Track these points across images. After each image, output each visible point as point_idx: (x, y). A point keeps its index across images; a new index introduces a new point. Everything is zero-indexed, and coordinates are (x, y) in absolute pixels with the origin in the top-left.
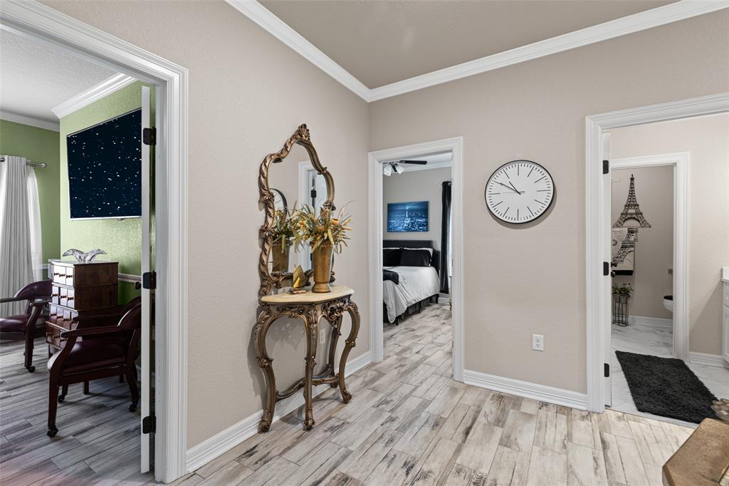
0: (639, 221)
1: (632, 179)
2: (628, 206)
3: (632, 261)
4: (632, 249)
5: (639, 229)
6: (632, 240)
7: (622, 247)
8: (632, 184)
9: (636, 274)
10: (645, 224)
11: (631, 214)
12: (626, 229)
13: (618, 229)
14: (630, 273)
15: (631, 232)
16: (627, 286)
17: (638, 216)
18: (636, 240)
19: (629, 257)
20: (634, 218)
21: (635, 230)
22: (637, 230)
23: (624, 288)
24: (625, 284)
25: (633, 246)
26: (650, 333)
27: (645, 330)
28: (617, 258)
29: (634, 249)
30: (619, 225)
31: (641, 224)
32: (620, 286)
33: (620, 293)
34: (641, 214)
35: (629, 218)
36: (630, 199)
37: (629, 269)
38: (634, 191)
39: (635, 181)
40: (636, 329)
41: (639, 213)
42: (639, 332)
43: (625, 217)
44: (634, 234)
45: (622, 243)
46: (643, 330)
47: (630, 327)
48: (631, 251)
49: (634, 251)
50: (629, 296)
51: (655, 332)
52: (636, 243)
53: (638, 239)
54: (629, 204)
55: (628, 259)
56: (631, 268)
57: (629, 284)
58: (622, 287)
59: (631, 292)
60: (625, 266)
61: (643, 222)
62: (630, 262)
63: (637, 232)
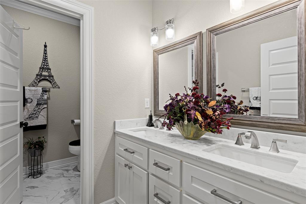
0: (51, 82)
1: (45, 46)
2: (42, 69)
3: (46, 116)
4: (45, 106)
6: (46, 98)
7: (37, 105)
8: (45, 50)
9: (49, 128)
10: (55, 85)
11: (45, 76)
12: (40, 88)
13: (33, 88)
14: (44, 127)
15: (45, 91)
16: (42, 139)
17: (50, 78)
18: (48, 98)
19: (43, 113)
20: (47, 80)
21: (48, 89)
22: (50, 90)
23: (40, 142)
24: (39, 138)
25: (46, 104)
26: (59, 177)
27: (56, 175)
28: (33, 114)
29: (47, 106)
30: (34, 84)
31: (52, 85)
32: (35, 139)
33: (35, 147)
34: (53, 77)
35: (43, 80)
36: (44, 63)
37: (43, 124)
38: (47, 56)
39: (48, 49)
40: (48, 177)
41: (51, 76)
42: (51, 181)
43: (40, 78)
44: (47, 93)
45: (37, 100)
46: (54, 176)
47: (44, 176)
48: (45, 108)
49: (47, 108)
50: (43, 149)
51: (63, 175)
52: (49, 101)
53: (51, 97)
54: (43, 67)
55: (42, 114)
56: (44, 123)
57: (43, 137)
58: (37, 140)
59: (45, 144)
60: (40, 121)
61: (54, 84)
62: (44, 117)
63: (49, 91)
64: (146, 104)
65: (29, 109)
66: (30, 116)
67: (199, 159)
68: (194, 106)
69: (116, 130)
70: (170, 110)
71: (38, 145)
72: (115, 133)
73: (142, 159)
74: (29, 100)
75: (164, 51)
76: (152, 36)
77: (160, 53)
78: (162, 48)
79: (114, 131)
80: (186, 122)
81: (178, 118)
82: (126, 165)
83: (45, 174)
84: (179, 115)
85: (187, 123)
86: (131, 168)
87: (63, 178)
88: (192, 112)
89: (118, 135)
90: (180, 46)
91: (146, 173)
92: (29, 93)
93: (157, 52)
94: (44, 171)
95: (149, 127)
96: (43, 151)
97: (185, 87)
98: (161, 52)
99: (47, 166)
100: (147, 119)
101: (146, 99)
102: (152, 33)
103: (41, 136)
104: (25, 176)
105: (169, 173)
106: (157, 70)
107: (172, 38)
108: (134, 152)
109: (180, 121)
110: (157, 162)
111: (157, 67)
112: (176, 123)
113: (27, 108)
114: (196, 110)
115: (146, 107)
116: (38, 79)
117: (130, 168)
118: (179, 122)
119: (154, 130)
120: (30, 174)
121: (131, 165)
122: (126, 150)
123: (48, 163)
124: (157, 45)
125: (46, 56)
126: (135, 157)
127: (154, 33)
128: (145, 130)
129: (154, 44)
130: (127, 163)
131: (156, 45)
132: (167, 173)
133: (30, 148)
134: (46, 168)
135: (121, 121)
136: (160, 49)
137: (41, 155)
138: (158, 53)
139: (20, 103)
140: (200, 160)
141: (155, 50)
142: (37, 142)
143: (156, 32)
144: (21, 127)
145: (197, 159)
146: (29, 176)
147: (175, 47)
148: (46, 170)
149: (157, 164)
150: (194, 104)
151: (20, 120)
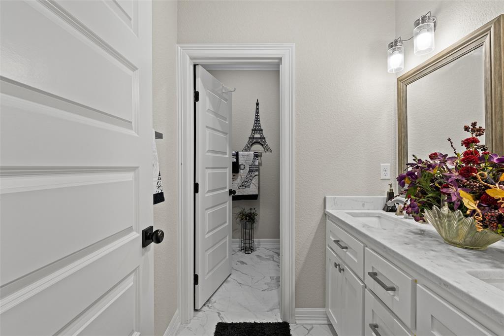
0: (262, 145)
1: (257, 104)
2: (254, 130)
3: (257, 185)
4: (257, 173)
5: (263, 153)
6: (257, 164)
7: (249, 172)
8: (257, 109)
9: (261, 199)
10: (267, 149)
11: (257, 138)
12: (252, 153)
13: (246, 153)
14: (254, 197)
15: (257, 156)
16: (253, 211)
17: (261, 141)
18: (260, 164)
19: (255, 181)
20: (259, 143)
21: (259, 154)
22: (261, 154)
23: (251, 213)
24: (251, 209)
25: (258, 171)
26: (269, 259)
27: (266, 256)
28: (245, 182)
29: (259, 173)
30: (247, 149)
31: (264, 149)
32: (247, 211)
33: (246, 219)
34: (264, 138)
35: (255, 143)
36: (256, 123)
37: (254, 194)
38: (259, 116)
39: (260, 107)
40: (258, 256)
41: (263, 138)
42: (259, 261)
43: (253, 141)
44: (259, 158)
45: (249, 166)
46: (264, 256)
47: (254, 253)
48: (256, 175)
49: (259, 175)
50: (254, 222)
51: (273, 258)
52: (260, 167)
53: (263, 163)
54: (255, 129)
55: (254, 183)
56: (256, 193)
57: (254, 209)
58: (249, 212)
59: (256, 217)
60: (252, 190)
61: (266, 147)
62: (255, 186)
63: (261, 156)
64: (382, 173)
65: (243, 176)
66: (243, 184)
67: (445, 285)
68: (460, 178)
69: (327, 210)
70: (412, 185)
71: (250, 217)
72: (326, 214)
73: (356, 261)
74: (242, 167)
75: (417, 77)
76: (391, 54)
77: (409, 81)
78: (412, 72)
79: (324, 212)
80: (445, 209)
81: (428, 200)
82: (336, 265)
83: (256, 252)
84: (430, 195)
85: (449, 212)
86: (343, 271)
87: (272, 261)
88: (452, 190)
89: (330, 219)
90: (451, 58)
91: (362, 284)
92: (242, 159)
93: (404, 81)
94: (256, 248)
95: (387, 211)
96: (255, 225)
97: (449, 140)
98: (412, 79)
99: (259, 244)
100: (384, 198)
101: (382, 164)
102: (390, 51)
103: (253, 208)
104: (239, 249)
105: (394, 295)
106: (404, 113)
107: (430, 49)
108: (346, 248)
109: (434, 207)
110: (376, 271)
111: (404, 107)
112: (425, 210)
113: (240, 175)
114: (464, 187)
115: (383, 177)
116: (251, 142)
117: (341, 270)
118: (431, 209)
119: (392, 218)
120: (243, 248)
121: (343, 266)
122: (337, 242)
123: (259, 240)
124: (401, 68)
125: (257, 116)
126: (348, 255)
127: (394, 49)
128: (379, 217)
129: (395, 68)
130: (339, 262)
131: (399, 69)
132: (390, 294)
133: (242, 219)
134: (258, 245)
135: (336, 198)
136: (410, 73)
137: (252, 229)
138: (406, 83)
139: (229, 171)
140: (447, 289)
141: (401, 78)
142: (249, 214)
143: (399, 46)
144: (230, 195)
145: (440, 284)
146: (242, 250)
147: (440, 63)
148: (258, 247)
149: (375, 274)
150: (459, 174)
151: (229, 187)
